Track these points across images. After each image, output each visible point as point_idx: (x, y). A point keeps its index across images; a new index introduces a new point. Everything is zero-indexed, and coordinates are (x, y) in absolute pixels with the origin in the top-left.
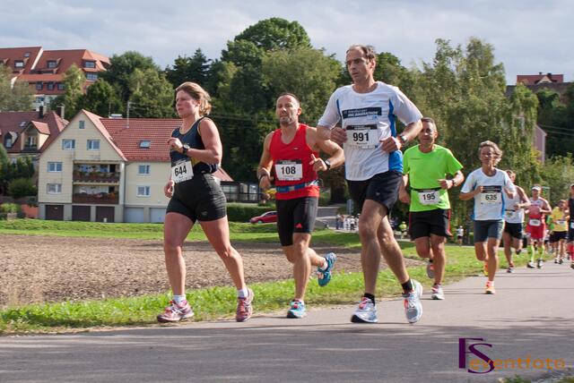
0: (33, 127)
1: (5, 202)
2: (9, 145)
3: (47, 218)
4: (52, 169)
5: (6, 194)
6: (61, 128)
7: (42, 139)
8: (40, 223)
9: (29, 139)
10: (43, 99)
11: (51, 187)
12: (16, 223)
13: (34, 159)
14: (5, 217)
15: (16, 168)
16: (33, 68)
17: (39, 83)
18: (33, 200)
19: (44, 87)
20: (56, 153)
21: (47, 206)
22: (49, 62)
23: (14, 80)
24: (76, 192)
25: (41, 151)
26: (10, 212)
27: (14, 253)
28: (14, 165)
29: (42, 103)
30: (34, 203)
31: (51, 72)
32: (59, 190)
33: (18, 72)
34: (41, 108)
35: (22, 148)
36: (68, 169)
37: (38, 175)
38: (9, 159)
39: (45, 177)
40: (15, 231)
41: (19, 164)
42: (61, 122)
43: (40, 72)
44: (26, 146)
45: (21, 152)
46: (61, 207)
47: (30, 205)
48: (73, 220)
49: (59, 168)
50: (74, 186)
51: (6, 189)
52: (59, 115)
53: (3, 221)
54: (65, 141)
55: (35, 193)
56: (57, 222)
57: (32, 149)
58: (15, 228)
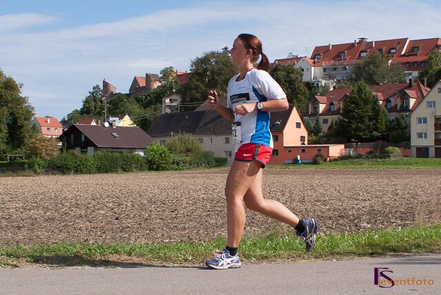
0: (406, 94)
1: (388, 146)
2: (389, 107)
3: (418, 156)
4: (420, 122)
5: (388, 141)
6: (425, 94)
7: (412, 102)
8: (413, 160)
9: (403, 102)
10: (410, 74)
11: (420, 135)
12: (397, 161)
13: (407, 116)
14: (389, 156)
15: (395, 123)
16: (403, 53)
17: (408, 63)
18: (407, 144)
19: (411, 66)
20: (423, 111)
21: (417, 148)
22: (413, 48)
23: (390, 61)
24: (437, 137)
25: (412, 111)
26: (392, 153)
27: (396, 181)
28: (393, 120)
29: (411, 77)
30: (408, 146)
31: (416, 55)
32: (426, 137)
33: (393, 56)
34: (410, 80)
35: (398, 109)
36: (431, 122)
37: (410, 127)
38: (390, 117)
39: (415, 128)
40: (395, 166)
41: (397, 120)
42: (424, 89)
43: (408, 56)
44: (401, 107)
45: (397, 111)
46: (427, 149)
47: (405, 148)
48: (436, 157)
49: (425, 121)
50: (436, 134)
51: (388, 137)
52: (423, 84)
53: (387, 159)
54: (428, 102)
55: (409, 139)
56: (425, 159)
57: (405, 109)
58: (396, 164)
